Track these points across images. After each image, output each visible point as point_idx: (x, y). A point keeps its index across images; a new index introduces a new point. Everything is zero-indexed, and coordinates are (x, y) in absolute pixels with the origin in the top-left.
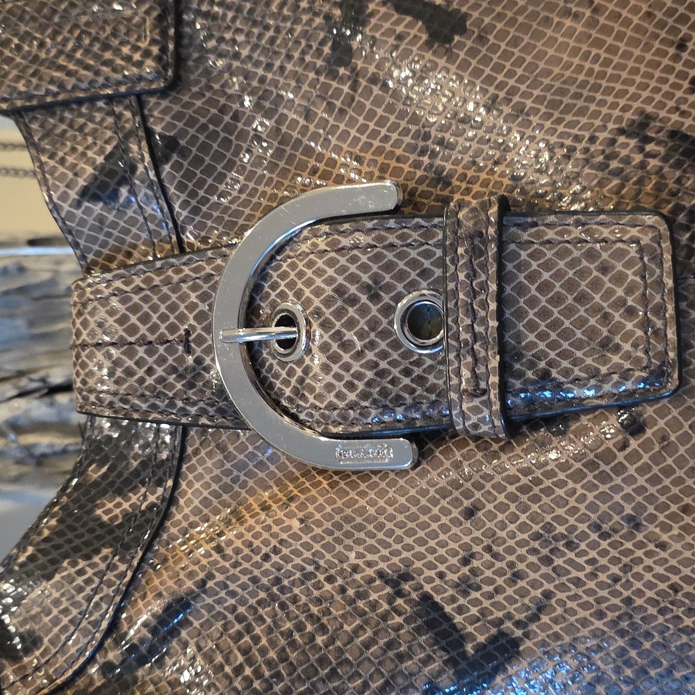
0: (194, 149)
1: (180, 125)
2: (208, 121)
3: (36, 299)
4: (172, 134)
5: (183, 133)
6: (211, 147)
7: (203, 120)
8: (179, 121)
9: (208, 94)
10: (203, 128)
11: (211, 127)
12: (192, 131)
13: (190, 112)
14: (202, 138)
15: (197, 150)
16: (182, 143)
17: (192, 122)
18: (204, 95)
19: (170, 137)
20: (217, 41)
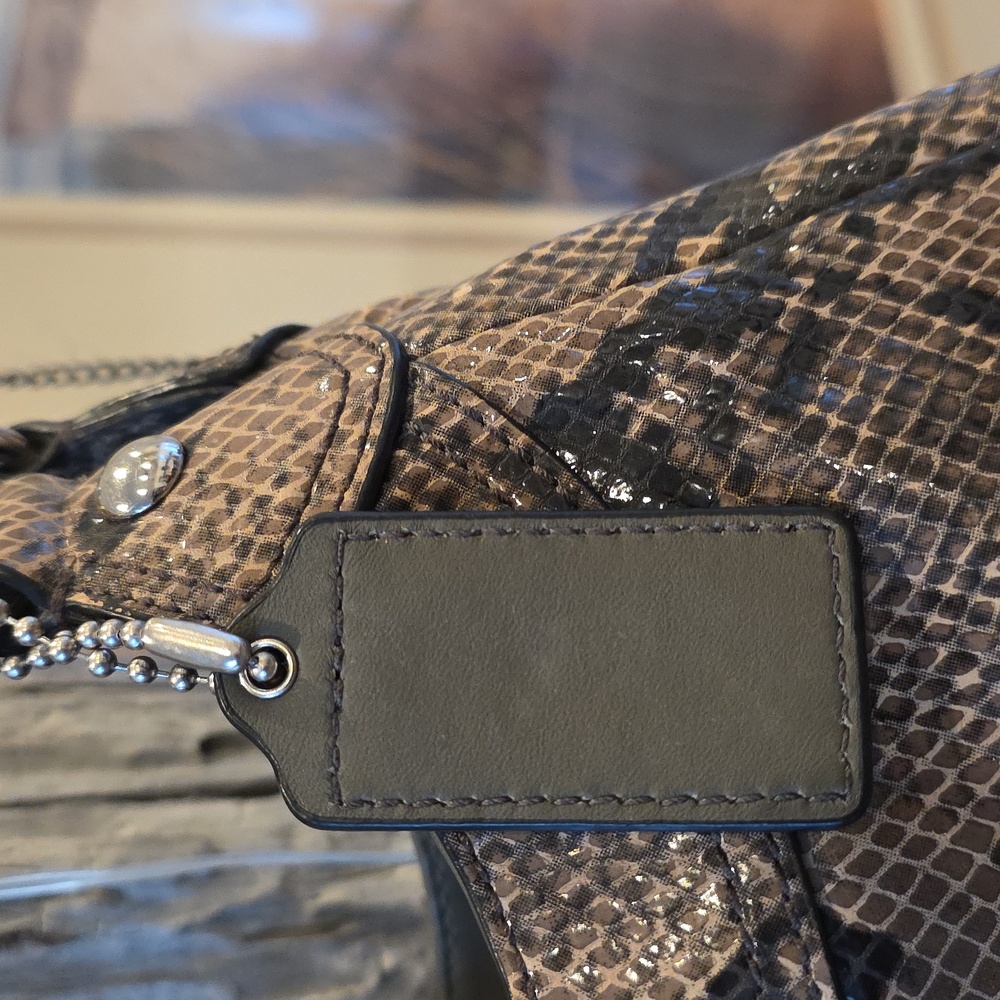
0: (936, 963)
1: (902, 901)
2: (969, 888)
3: (250, 938)
4: (884, 927)
5: (910, 921)
6: (976, 952)
7: (958, 886)
8: (901, 891)
9: (964, 814)
10: (959, 905)
11: (977, 902)
12: (931, 917)
13: (926, 864)
14: (955, 931)
15: (944, 964)
16: (910, 948)
17: (930, 892)
18: (955, 818)
19: (879, 934)
20: (983, 675)
